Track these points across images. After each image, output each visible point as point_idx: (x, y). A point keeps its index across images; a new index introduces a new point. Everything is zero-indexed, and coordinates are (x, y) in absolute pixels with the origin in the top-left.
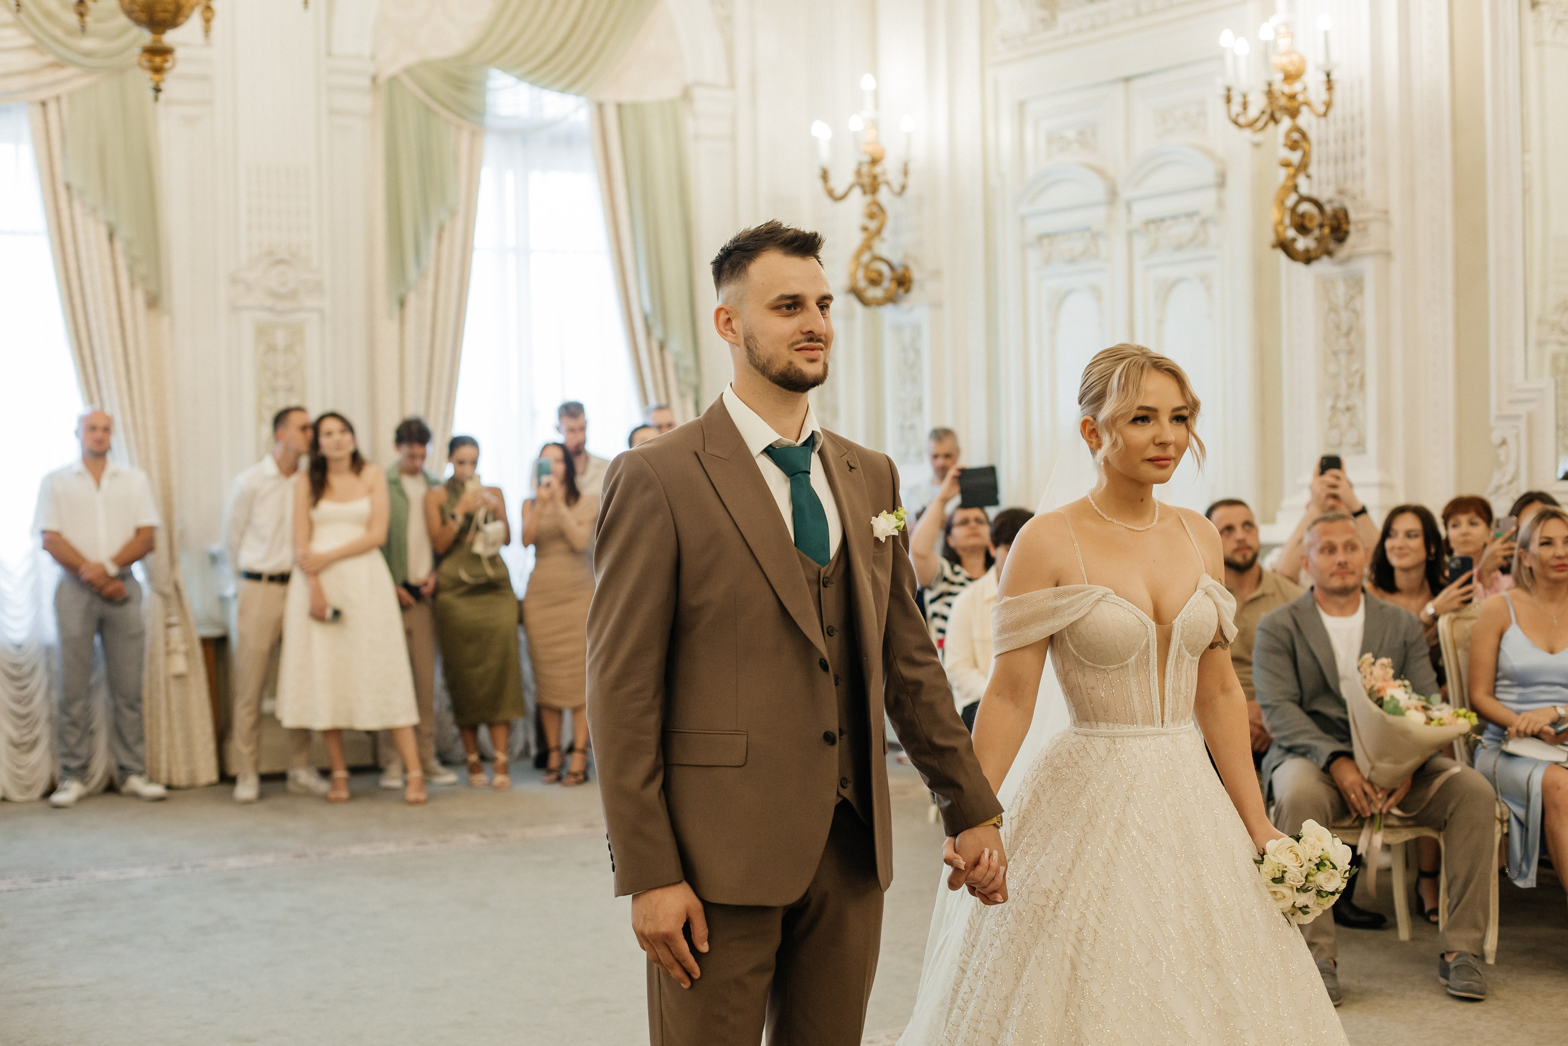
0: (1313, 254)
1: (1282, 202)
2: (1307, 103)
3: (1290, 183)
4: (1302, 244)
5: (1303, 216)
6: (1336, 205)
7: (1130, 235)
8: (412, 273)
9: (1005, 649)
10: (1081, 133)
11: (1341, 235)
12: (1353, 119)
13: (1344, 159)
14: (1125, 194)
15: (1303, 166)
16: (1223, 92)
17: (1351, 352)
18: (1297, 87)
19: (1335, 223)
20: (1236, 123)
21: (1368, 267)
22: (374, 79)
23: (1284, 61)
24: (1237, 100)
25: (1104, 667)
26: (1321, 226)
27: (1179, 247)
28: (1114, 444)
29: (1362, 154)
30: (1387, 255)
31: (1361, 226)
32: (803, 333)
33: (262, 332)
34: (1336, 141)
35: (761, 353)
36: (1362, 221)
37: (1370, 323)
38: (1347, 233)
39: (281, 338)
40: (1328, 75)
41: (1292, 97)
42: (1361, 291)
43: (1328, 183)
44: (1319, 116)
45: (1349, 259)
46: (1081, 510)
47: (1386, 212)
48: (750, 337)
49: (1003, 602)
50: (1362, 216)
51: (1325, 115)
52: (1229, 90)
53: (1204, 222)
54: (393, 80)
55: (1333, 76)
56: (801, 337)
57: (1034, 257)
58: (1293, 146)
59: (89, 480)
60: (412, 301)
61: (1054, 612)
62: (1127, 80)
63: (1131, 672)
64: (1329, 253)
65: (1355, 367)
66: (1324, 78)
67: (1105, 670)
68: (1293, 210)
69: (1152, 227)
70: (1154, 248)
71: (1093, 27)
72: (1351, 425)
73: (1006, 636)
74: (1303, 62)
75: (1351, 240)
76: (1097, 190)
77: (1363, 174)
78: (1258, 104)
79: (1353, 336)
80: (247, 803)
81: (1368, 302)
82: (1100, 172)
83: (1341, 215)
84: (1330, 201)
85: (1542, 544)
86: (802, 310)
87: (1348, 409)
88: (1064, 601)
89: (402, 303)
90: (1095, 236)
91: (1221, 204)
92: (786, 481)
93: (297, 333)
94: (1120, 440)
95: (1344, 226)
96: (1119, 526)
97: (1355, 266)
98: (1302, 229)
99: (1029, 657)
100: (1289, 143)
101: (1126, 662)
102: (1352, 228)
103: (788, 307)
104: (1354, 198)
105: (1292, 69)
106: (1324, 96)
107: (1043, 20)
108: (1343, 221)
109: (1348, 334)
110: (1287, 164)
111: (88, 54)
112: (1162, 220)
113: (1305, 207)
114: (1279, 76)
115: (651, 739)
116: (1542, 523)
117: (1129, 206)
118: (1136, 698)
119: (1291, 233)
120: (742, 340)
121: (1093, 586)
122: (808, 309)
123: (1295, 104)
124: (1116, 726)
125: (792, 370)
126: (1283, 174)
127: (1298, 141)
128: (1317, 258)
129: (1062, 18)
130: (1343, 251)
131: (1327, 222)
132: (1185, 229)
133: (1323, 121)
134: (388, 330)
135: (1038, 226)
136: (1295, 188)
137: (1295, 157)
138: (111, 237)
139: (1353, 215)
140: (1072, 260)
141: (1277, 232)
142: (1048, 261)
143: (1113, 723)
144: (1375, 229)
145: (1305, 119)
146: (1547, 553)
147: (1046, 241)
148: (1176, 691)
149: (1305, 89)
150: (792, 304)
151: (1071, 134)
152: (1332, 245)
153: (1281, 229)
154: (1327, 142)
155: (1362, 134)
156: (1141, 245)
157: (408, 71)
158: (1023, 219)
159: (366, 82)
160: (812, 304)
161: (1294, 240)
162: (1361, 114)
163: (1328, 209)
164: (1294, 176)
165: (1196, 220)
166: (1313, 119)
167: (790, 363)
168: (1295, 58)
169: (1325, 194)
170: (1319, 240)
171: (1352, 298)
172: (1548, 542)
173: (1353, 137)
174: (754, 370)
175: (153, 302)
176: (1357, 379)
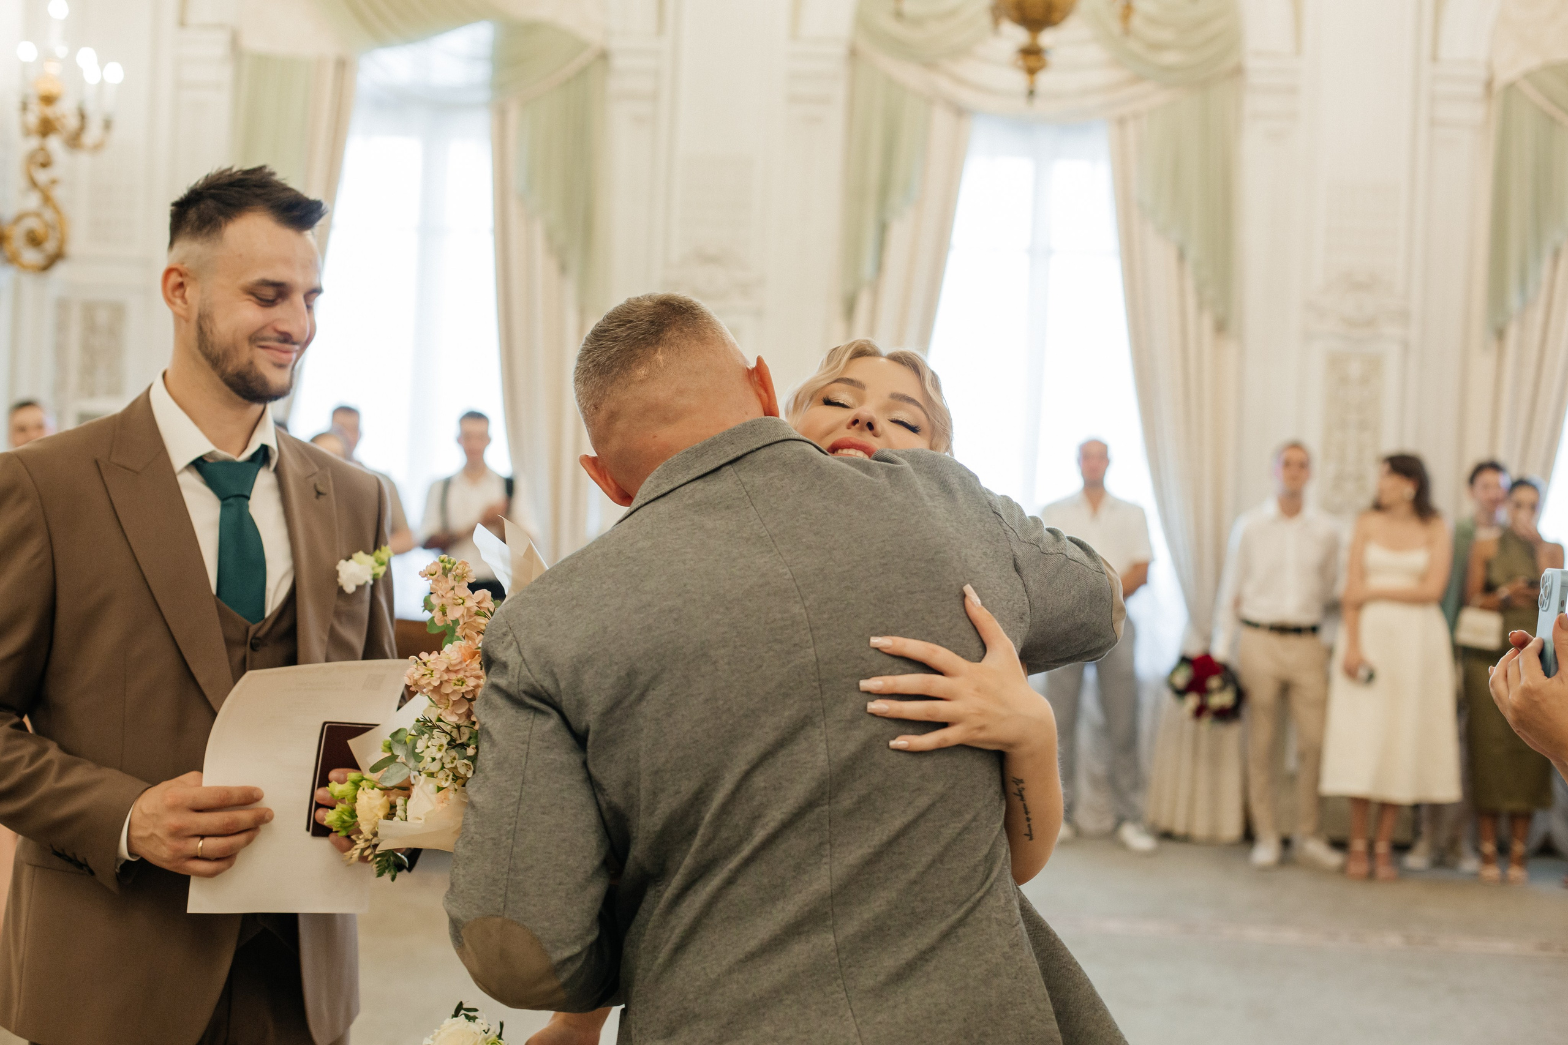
8: (1514, 301)
22: (1489, 85)
33: (1335, 362)
35: (217, 340)
39: (1355, 369)
48: (208, 315)
54: (1511, 87)
56: (271, 334)
59: (1085, 510)
60: (1512, 333)
80: (1264, 869)
86: (284, 301)
89: (1500, 334)
93: (1374, 365)
111: (1168, 69)
120: (195, 316)
122: (292, 303)
134: (1483, 365)
138: (1181, 256)
157: (1529, 76)
159: (1478, 90)
160: (298, 299)
167: (252, 363)
174: (202, 358)
175: (1221, 327)
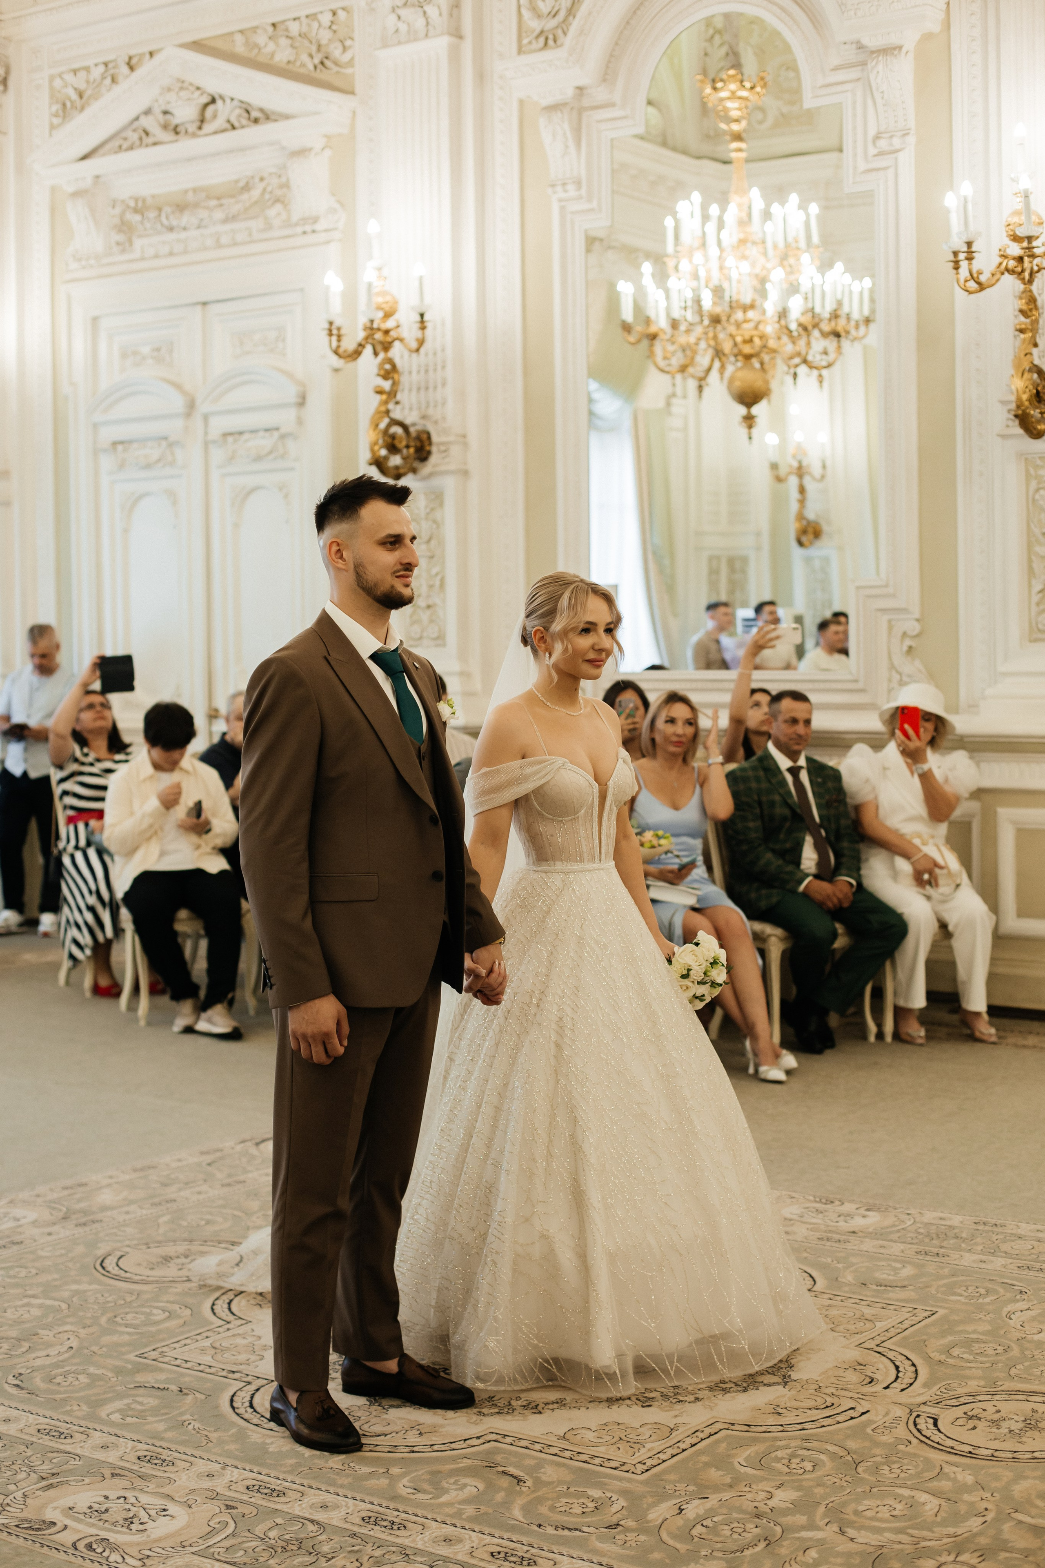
0: (402, 471)
1: (377, 425)
2: (401, 340)
3: (383, 409)
4: (396, 460)
5: (393, 437)
6: (419, 428)
7: (206, 444)
9: (486, 808)
10: (158, 350)
11: (424, 455)
12: (435, 354)
13: (427, 388)
14: (203, 407)
15: (392, 394)
16: (327, 326)
17: (432, 557)
18: (390, 324)
19: (419, 444)
20: (336, 352)
21: (449, 484)
23: (380, 300)
24: (335, 332)
25: (560, 819)
26: (408, 447)
27: (258, 458)
28: (566, 650)
29: (444, 384)
30: (465, 473)
31: (443, 448)
32: (401, 564)
34: (419, 372)
35: (369, 578)
36: (443, 444)
37: (450, 532)
38: (429, 453)
40: (422, 315)
41: (387, 332)
42: (441, 504)
43: (411, 409)
44: (411, 351)
45: (431, 475)
46: (530, 698)
47: (464, 436)
48: (360, 565)
49: (481, 772)
50: (443, 439)
51: (417, 350)
52: (331, 323)
53: (283, 437)
55: (426, 318)
56: (399, 567)
57: (107, 462)
58: (386, 376)
61: (525, 778)
62: (205, 304)
64: (414, 471)
65: (434, 571)
66: (418, 318)
67: (561, 821)
68: (386, 432)
69: (230, 439)
70: (231, 459)
71: (171, 254)
72: (431, 621)
73: (483, 799)
74: (396, 302)
75: (433, 459)
76: (178, 403)
77: (444, 404)
78: (354, 336)
79: (433, 542)
81: (449, 513)
82: (178, 387)
83: (425, 437)
84: (414, 425)
85: (667, 722)
86: (400, 547)
87: (429, 607)
88: (535, 768)
90: (171, 445)
91: (300, 422)
92: (387, 679)
94: (570, 646)
95: (427, 448)
96: (562, 711)
97: (436, 482)
98: (393, 448)
99: (505, 812)
100: (382, 372)
101: (578, 814)
102: (434, 449)
103: (392, 543)
104: (436, 422)
105: (387, 307)
106: (419, 334)
107: (118, 244)
108: (426, 443)
109: (428, 541)
110: (380, 392)
112: (241, 433)
113: (397, 430)
114: (380, 314)
115: (305, 882)
116: (669, 705)
117: (206, 418)
118: (584, 843)
119: (383, 452)
120: (351, 566)
121: (554, 758)
122: (405, 546)
123: (389, 339)
124: (569, 864)
125: (394, 592)
126: (378, 398)
127: (390, 372)
128: (404, 474)
129: (138, 243)
130: (427, 468)
131: (412, 444)
132: (265, 442)
133: (414, 355)
135: (108, 434)
136: (387, 412)
137: (387, 385)
139: (435, 438)
140: (148, 466)
141: (372, 451)
142: (122, 466)
143: (567, 861)
144: (455, 450)
145: (397, 351)
146: (670, 729)
147: (120, 448)
148: (608, 837)
149: (398, 326)
150: (394, 541)
151: (146, 350)
152: (416, 464)
153: (376, 448)
154: (410, 373)
155: (443, 367)
156: (218, 455)
158: (95, 426)
160: (408, 541)
161: (386, 458)
162: (443, 350)
163: (412, 430)
164: (386, 402)
165: (276, 434)
166: (406, 354)
167: (393, 587)
168: (388, 298)
169: (410, 418)
170: (404, 459)
171: (432, 509)
172: (672, 721)
173: (435, 370)
174: (361, 592)
176: (438, 583)
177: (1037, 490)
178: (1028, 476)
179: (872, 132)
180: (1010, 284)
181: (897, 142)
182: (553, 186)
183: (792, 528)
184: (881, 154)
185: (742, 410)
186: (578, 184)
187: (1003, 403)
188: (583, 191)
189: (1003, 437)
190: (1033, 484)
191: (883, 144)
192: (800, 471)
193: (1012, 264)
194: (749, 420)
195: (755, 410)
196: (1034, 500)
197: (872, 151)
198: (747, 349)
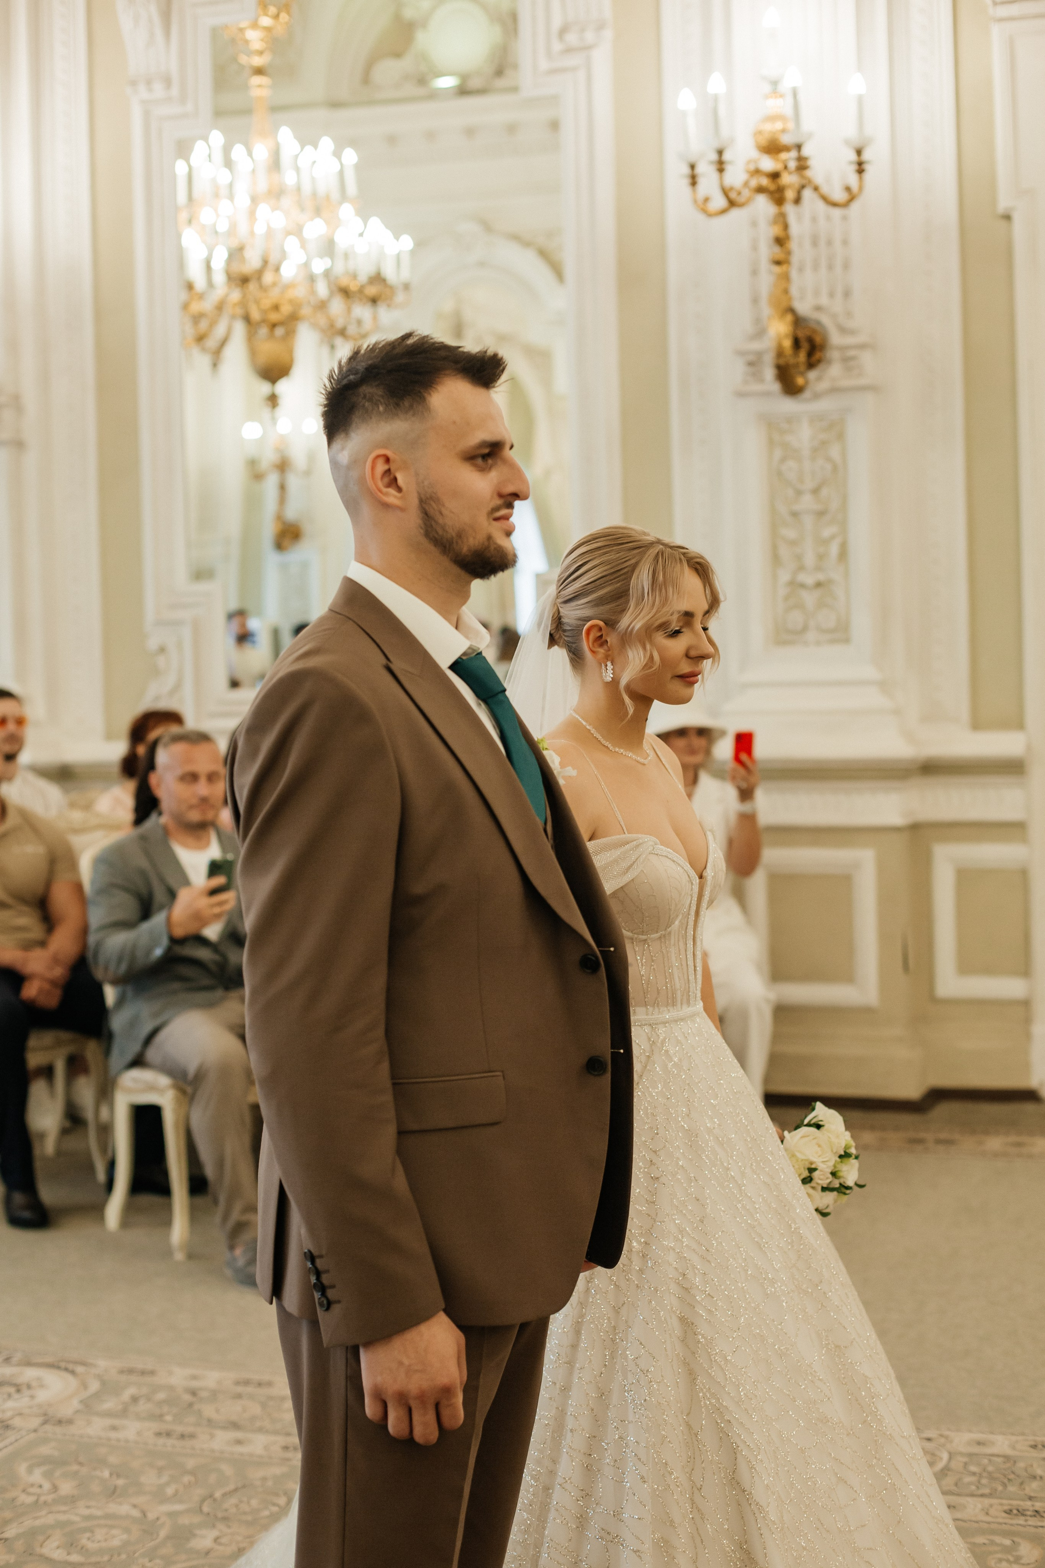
25: (644, 937)
30: (19, 445)
32: (500, 496)
47: (18, 397)
48: (431, 498)
56: (499, 502)
63: (672, 942)
67: (645, 940)
96: (627, 757)
101: (670, 928)
103: (485, 458)
120: (414, 501)
121: (634, 836)
122: (507, 462)
124: (656, 1009)
125: (492, 548)
143: (653, 1006)
150: (488, 454)
167: (489, 538)
177: (783, 460)
178: (771, 443)
179: (557, 23)
180: (763, 206)
181: (590, 36)
182: (134, 83)
183: (268, 530)
184: (569, 50)
185: (265, 388)
186: (168, 82)
187: (741, 353)
188: (175, 91)
189: (741, 395)
190: (778, 453)
191: (572, 38)
192: (283, 466)
193: (765, 182)
194: (273, 400)
195: (283, 387)
196: (780, 473)
197: (557, 46)
198: (274, 317)
